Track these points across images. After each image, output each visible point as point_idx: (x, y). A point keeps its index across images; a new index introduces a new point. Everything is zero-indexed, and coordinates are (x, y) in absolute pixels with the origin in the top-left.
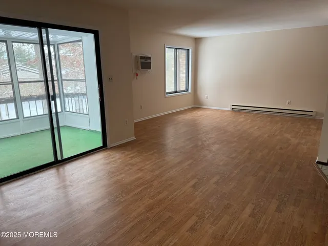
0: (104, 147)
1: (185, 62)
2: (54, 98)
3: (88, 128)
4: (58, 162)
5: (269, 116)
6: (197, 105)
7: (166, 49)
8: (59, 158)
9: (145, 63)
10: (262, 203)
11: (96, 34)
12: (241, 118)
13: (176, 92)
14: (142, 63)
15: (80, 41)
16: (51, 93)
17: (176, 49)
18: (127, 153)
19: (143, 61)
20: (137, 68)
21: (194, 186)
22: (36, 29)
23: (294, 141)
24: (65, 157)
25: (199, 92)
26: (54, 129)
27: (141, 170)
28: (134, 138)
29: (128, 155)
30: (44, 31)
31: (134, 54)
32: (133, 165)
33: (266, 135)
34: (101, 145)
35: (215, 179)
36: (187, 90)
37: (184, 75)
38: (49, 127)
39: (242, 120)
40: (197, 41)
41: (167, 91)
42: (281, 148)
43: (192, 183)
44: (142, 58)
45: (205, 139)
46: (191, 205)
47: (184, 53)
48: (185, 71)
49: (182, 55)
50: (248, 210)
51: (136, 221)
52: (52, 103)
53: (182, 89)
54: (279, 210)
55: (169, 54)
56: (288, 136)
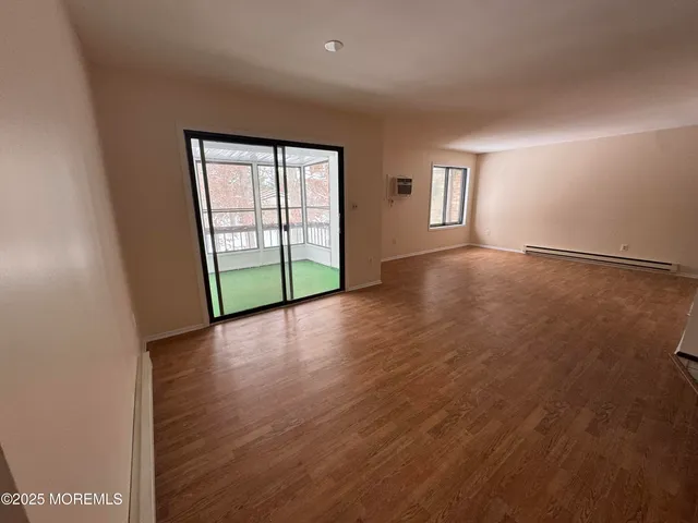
0: (341, 290)
1: (460, 186)
2: (287, 228)
3: (329, 264)
4: (287, 304)
5: (586, 266)
6: (473, 242)
7: (434, 169)
8: (289, 298)
9: (404, 187)
10: (562, 411)
11: (340, 151)
12: (540, 266)
13: (444, 224)
14: (399, 186)
15: (327, 161)
16: (284, 222)
17: (448, 168)
18: (368, 301)
19: (402, 183)
20: (393, 193)
21: (450, 362)
22: (272, 149)
23: (632, 309)
24: (295, 298)
25: (477, 225)
26: (285, 264)
27: (379, 326)
28: (379, 282)
29: (368, 304)
30: (280, 150)
31: (390, 176)
32: (371, 318)
33: (579, 296)
34: (338, 287)
35: (484, 357)
36: (461, 223)
37: (458, 203)
38: (279, 261)
39: (540, 268)
40: (479, 157)
41: (432, 223)
42: (605, 320)
43: (450, 356)
44: (399, 180)
45: (479, 292)
46: (442, 391)
47: (460, 173)
48: (459, 197)
49: (456, 176)
50: (535, 419)
51: (358, 400)
52: (285, 233)
53: (453, 221)
54: (593, 429)
55: (438, 175)
56: (621, 300)
